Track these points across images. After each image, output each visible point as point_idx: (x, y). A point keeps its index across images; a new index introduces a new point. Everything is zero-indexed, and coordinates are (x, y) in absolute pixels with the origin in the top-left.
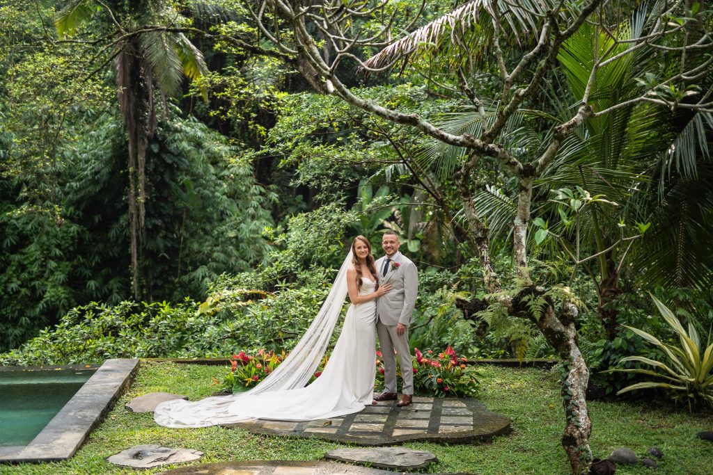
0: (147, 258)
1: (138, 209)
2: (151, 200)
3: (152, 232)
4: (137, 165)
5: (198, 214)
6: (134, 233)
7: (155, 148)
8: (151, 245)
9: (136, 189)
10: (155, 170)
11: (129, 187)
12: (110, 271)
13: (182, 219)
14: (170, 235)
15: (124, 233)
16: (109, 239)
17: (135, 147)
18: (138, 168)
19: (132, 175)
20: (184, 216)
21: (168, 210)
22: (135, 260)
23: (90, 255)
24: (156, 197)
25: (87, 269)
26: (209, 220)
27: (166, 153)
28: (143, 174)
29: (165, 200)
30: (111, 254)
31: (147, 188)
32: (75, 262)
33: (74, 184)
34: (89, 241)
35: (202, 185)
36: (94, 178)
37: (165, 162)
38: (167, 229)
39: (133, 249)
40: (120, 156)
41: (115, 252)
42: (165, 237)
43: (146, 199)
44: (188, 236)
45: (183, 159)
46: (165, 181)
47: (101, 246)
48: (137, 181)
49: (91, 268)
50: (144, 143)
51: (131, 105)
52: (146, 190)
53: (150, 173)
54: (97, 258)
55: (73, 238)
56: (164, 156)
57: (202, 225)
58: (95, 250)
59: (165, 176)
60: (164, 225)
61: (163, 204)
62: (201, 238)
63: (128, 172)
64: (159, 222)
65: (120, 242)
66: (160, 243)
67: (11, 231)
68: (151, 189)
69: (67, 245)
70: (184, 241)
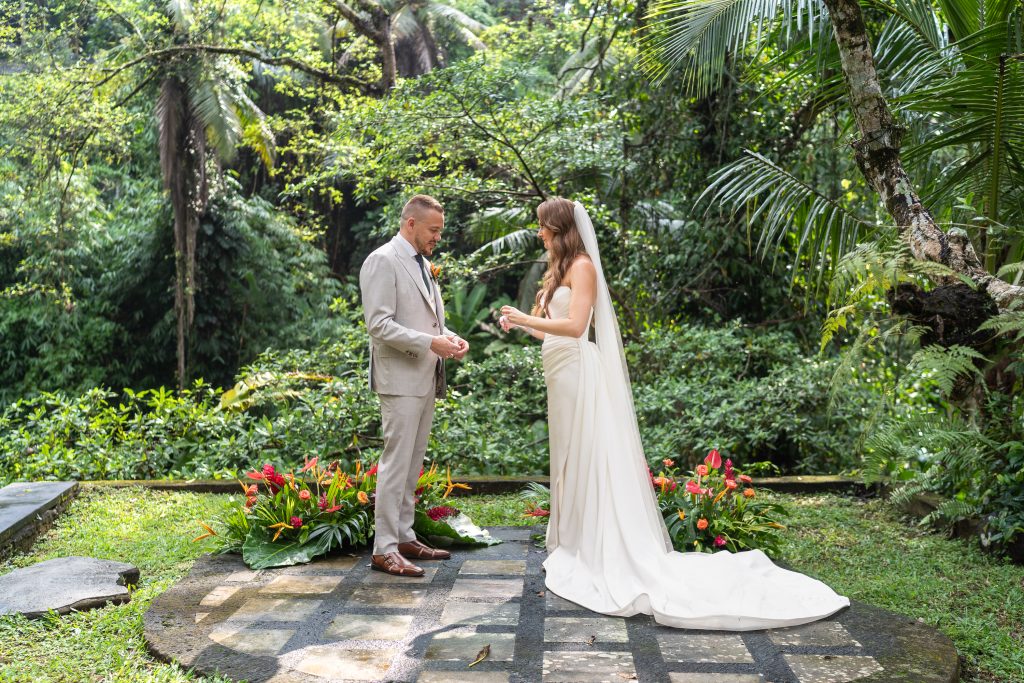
0: (198, 362)
1: (185, 302)
2: (203, 292)
3: (204, 332)
4: (185, 249)
5: (261, 312)
6: (181, 332)
7: (209, 230)
8: (202, 348)
9: (184, 277)
10: (208, 257)
11: (175, 275)
12: (154, 380)
13: (242, 317)
14: (227, 336)
15: (170, 333)
16: (153, 340)
17: (184, 228)
18: (186, 253)
19: (179, 261)
20: (245, 313)
21: (224, 305)
22: (182, 364)
23: (130, 360)
24: (209, 289)
25: (124, 375)
26: (275, 318)
27: (221, 236)
28: (193, 260)
29: (221, 293)
30: (155, 359)
31: (197, 278)
32: (110, 368)
33: (110, 274)
34: (128, 342)
35: (266, 276)
36: (133, 266)
37: (221, 247)
38: (223, 328)
39: (180, 352)
40: (165, 239)
41: (160, 356)
42: (221, 338)
43: (197, 292)
44: (248, 336)
45: (243, 244)
46: (220, 270)
47: (142, 349)
48: (185, 268)
49: (130, 375)
50: (194, 222)
51: (178, 175)
52: (196, 279)
53: (202, 260)
54: (138, 364)
55: (107, 339)
56: (219, 239)
57: (266, 325)
58: (137, 353)
59: (220, 264)
60: (219, 324)
61: (218, 298)
62: (264, 339)
63: (174, 258)
64: (213, 320)
65: (165, 343)
66: (214, 344)
67: (30, 330)
68: (202, 279)
69: (100, 347)
70: (244, 343)
